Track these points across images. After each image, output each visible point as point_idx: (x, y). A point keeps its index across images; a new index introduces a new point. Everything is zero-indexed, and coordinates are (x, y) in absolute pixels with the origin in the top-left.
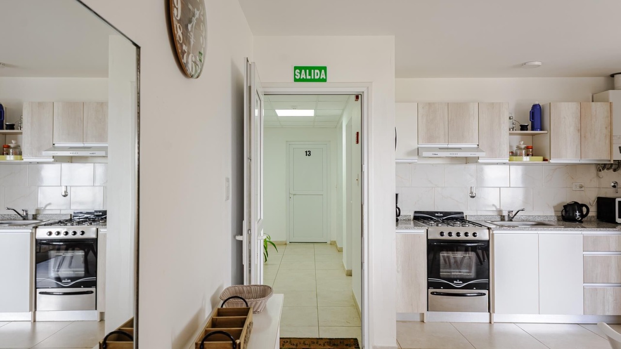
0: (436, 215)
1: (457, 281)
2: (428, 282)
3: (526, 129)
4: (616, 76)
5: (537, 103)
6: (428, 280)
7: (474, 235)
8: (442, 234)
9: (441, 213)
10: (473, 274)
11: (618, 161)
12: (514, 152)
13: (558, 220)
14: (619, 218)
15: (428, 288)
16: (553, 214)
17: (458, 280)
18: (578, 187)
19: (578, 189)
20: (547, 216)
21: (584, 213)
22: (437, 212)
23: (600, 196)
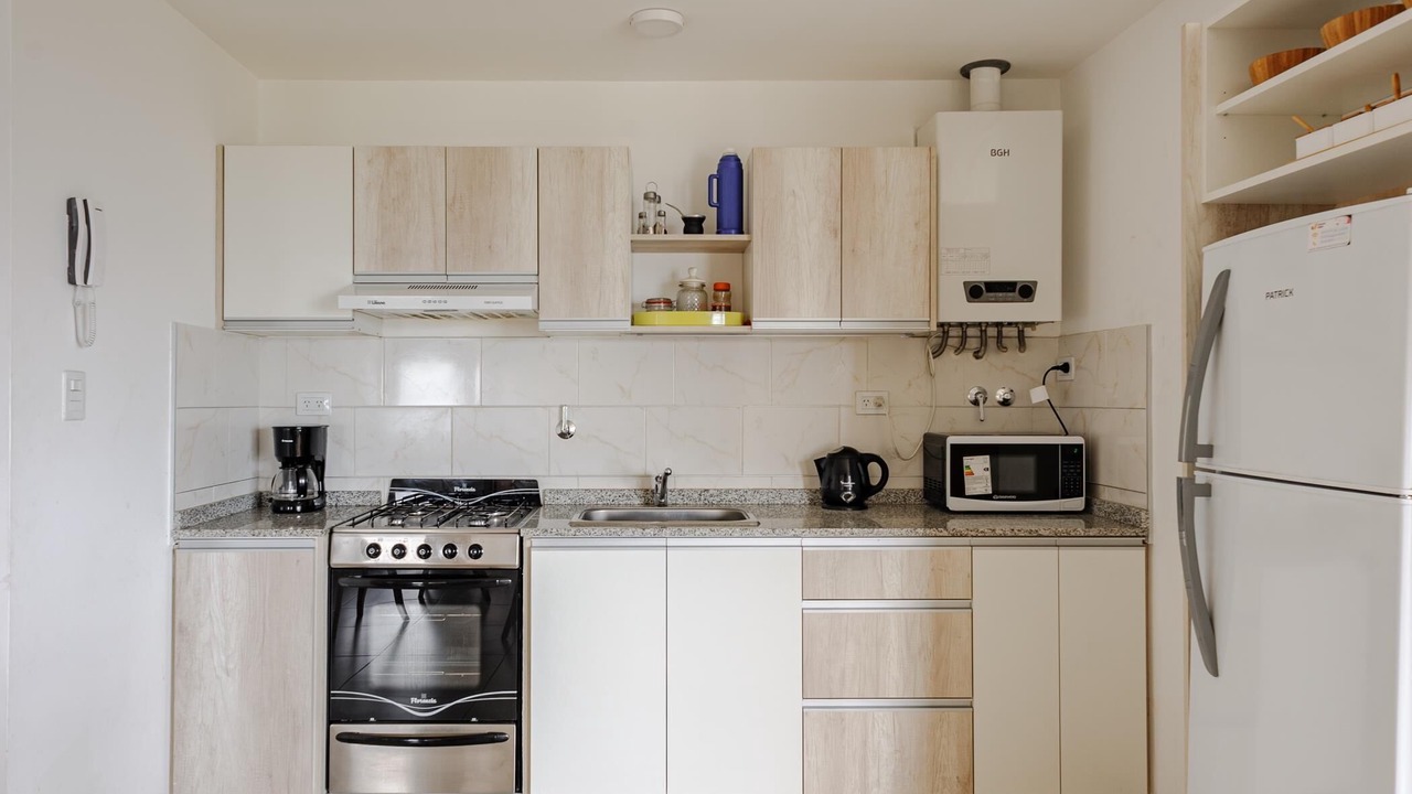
0: (457, 489)
1: (419, 698)
2: (329, 701)
3: (696, 229)
4: (974, 72)
5: (730, 151)
6: (329, 695)
7: (476, 551)
8: (375, 550)
9: (471, 483)
10: (475, 676)
11: (980, 324)
12: (673, 298)
13: (812, 503)
14: (952, 495)
15: (330, 722)
16: (800, 484)
17: (424, 695)
18: (871, 405)
19: (872, 409)
20: (779, 492)
21: (875, 481)
22: (459, 483)
23: (931, 431)
